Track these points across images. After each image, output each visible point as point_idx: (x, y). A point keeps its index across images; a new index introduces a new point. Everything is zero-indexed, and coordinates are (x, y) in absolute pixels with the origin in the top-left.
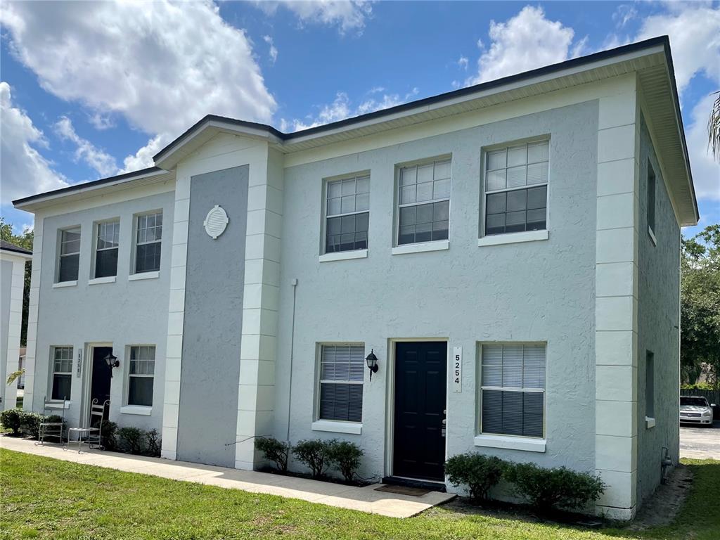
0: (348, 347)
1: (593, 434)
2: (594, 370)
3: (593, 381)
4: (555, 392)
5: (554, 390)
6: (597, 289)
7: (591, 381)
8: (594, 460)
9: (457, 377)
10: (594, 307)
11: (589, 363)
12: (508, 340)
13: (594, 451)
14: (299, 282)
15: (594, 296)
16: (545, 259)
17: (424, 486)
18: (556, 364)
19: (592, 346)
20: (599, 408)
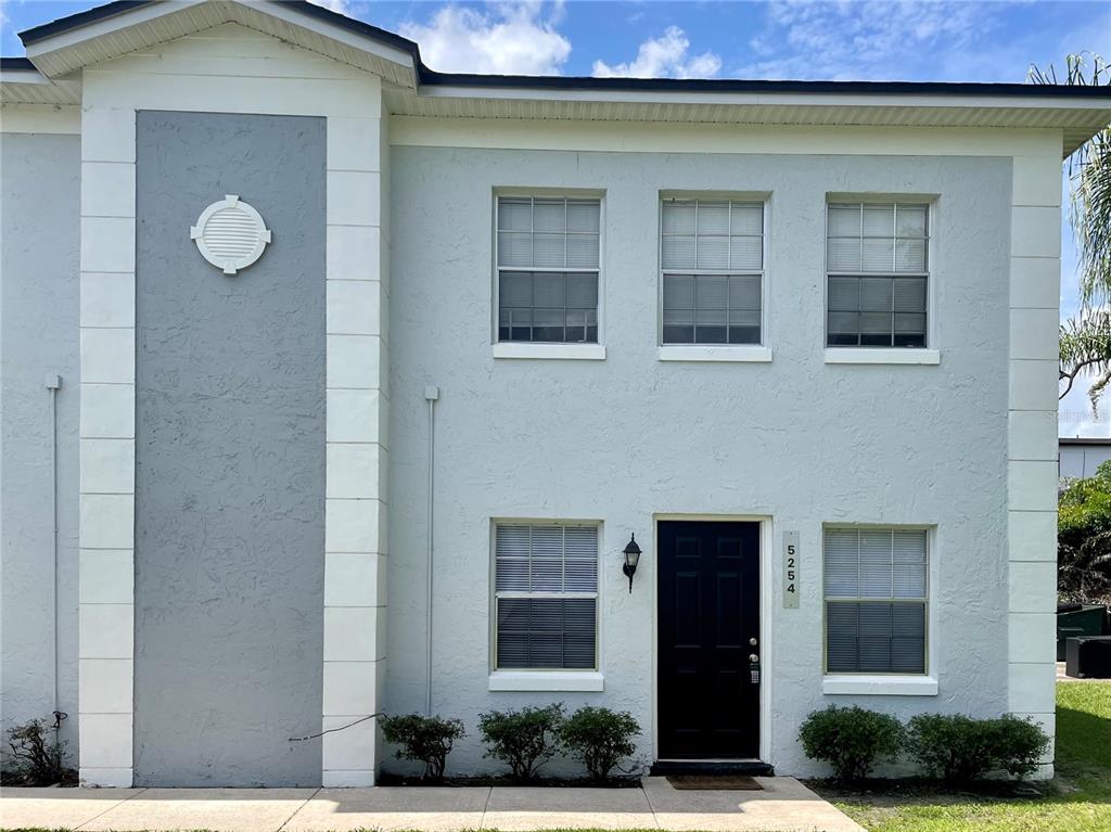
0: (560, 528)
1: (1005, 662)
2: (1007, 568)
3: (1006, 586)
4: (950, 602)
5: (948, 599)
6: (1010, 447)
7: (1002, 586)
8: (1006, 700)
9: (792, 582)
10: (1006, 475)
11: (998, 560)
12: (877, 522)
13: (1006, 688)
14: (444, 395)
15: (1006, 460)
16: (933, 395)
17: (734, 770)
18: (952, 559)
19: (1003, 534)
20: (1014, 626)
